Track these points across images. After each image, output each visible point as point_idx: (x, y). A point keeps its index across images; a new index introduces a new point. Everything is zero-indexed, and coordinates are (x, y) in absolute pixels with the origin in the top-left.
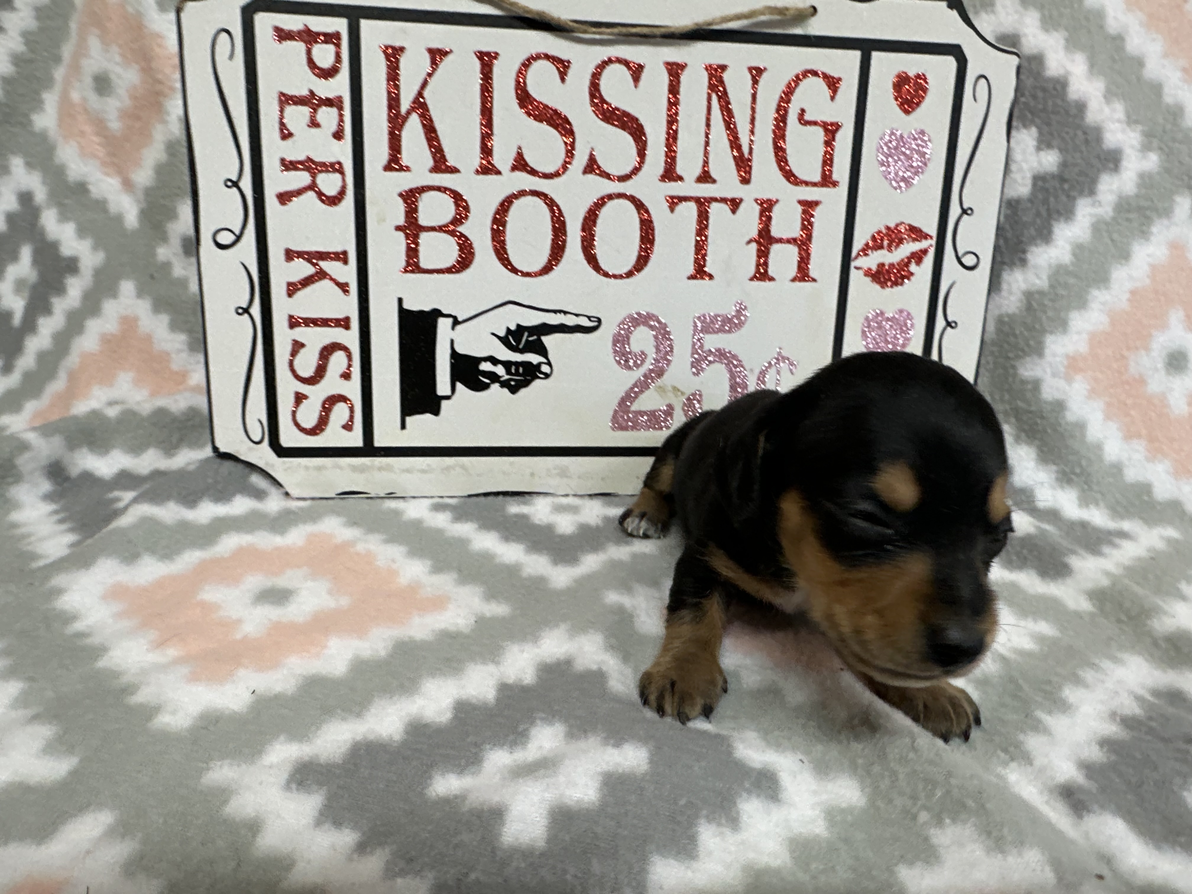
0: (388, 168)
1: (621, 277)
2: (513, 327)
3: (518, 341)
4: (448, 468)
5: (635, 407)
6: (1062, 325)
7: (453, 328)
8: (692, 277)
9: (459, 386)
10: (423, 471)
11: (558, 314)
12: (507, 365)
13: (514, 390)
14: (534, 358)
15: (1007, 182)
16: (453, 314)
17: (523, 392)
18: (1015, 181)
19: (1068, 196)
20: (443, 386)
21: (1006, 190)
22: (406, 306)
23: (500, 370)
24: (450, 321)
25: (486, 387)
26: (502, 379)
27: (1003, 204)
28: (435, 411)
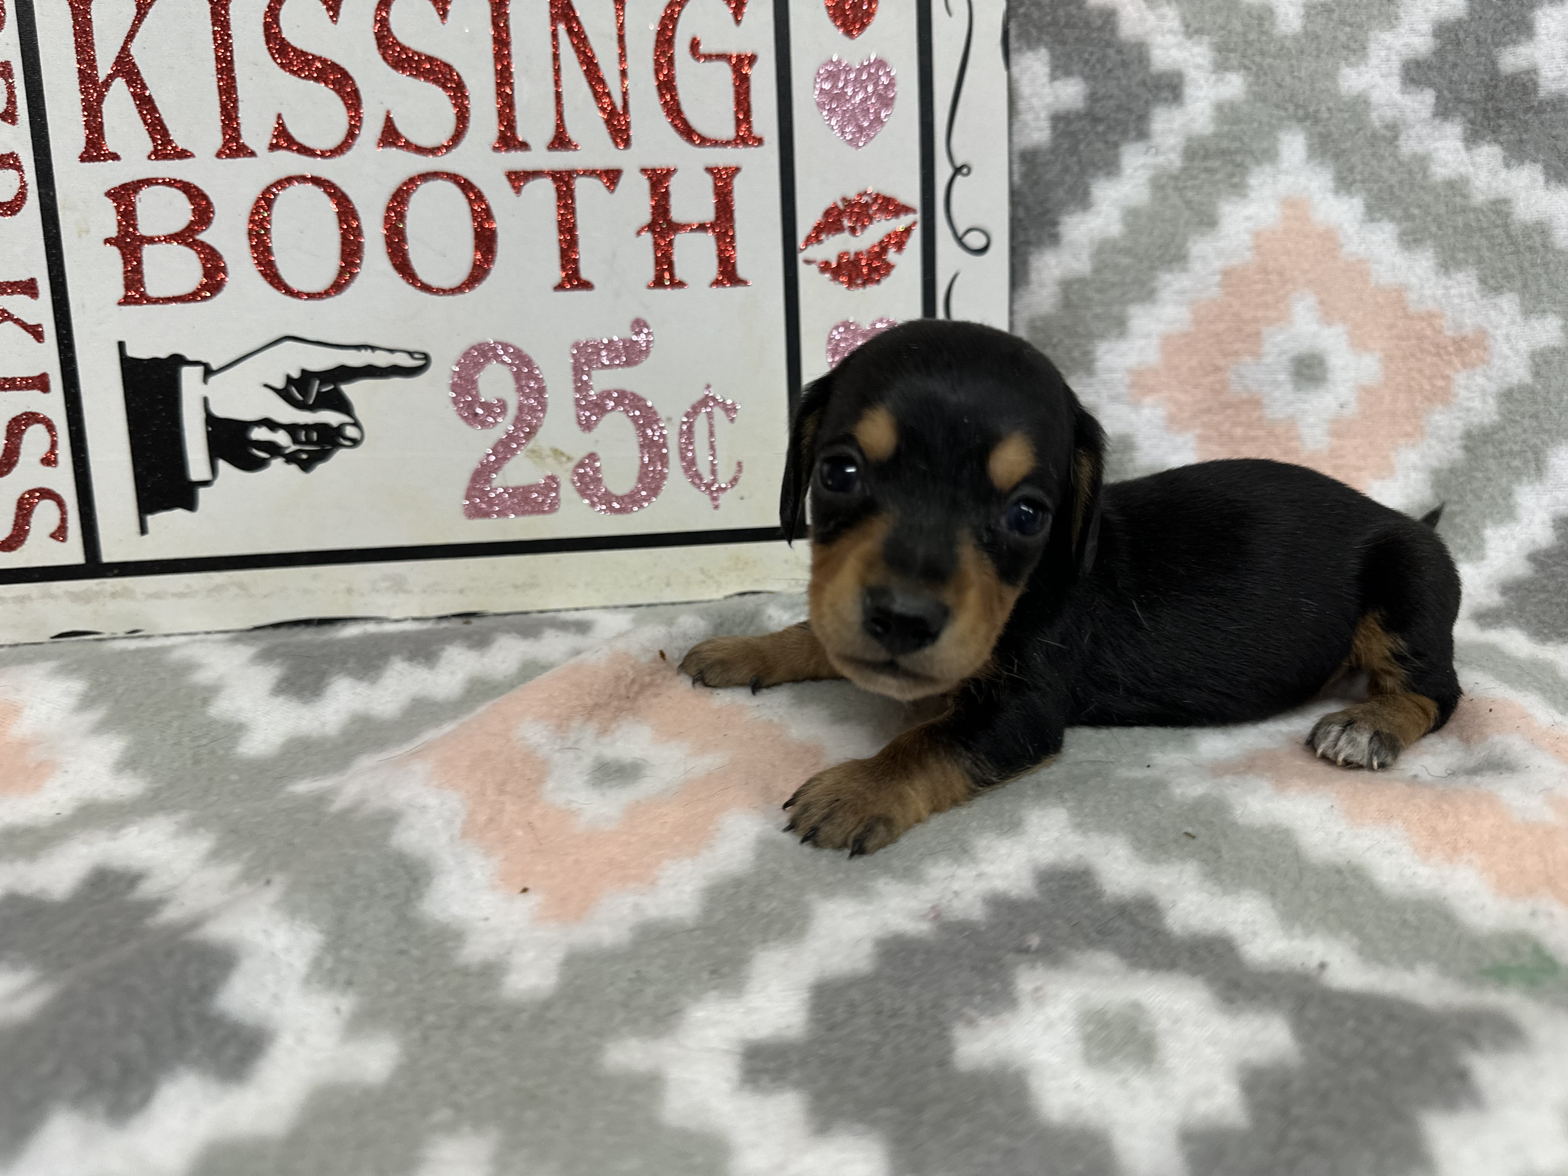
0: (87, 157)
1: (449, 292)
2: (296, 374)
3: (306, 394)
4: (220, 589)
5: (498, 482)
6: (1120, 327)
7: (205, 381)
8: (560, 287)
9: (222, 465)
10: (181, 595)
11: (363, 351)
12: (292, 429)
13: (306, 466)
14: (332, 418)
15: (1016, 127)
16: (204, 360)
17: (321, 468)
18: (1026, 124)
19: (1106, 142)
20: (197, 464)
21: (1016, 139)
22: (132, 352)
23: (282, 438)
24: (200, 369)
25: (261, 464)
26: (287, 451)
27: (1016, 159)
28: (190, 504)
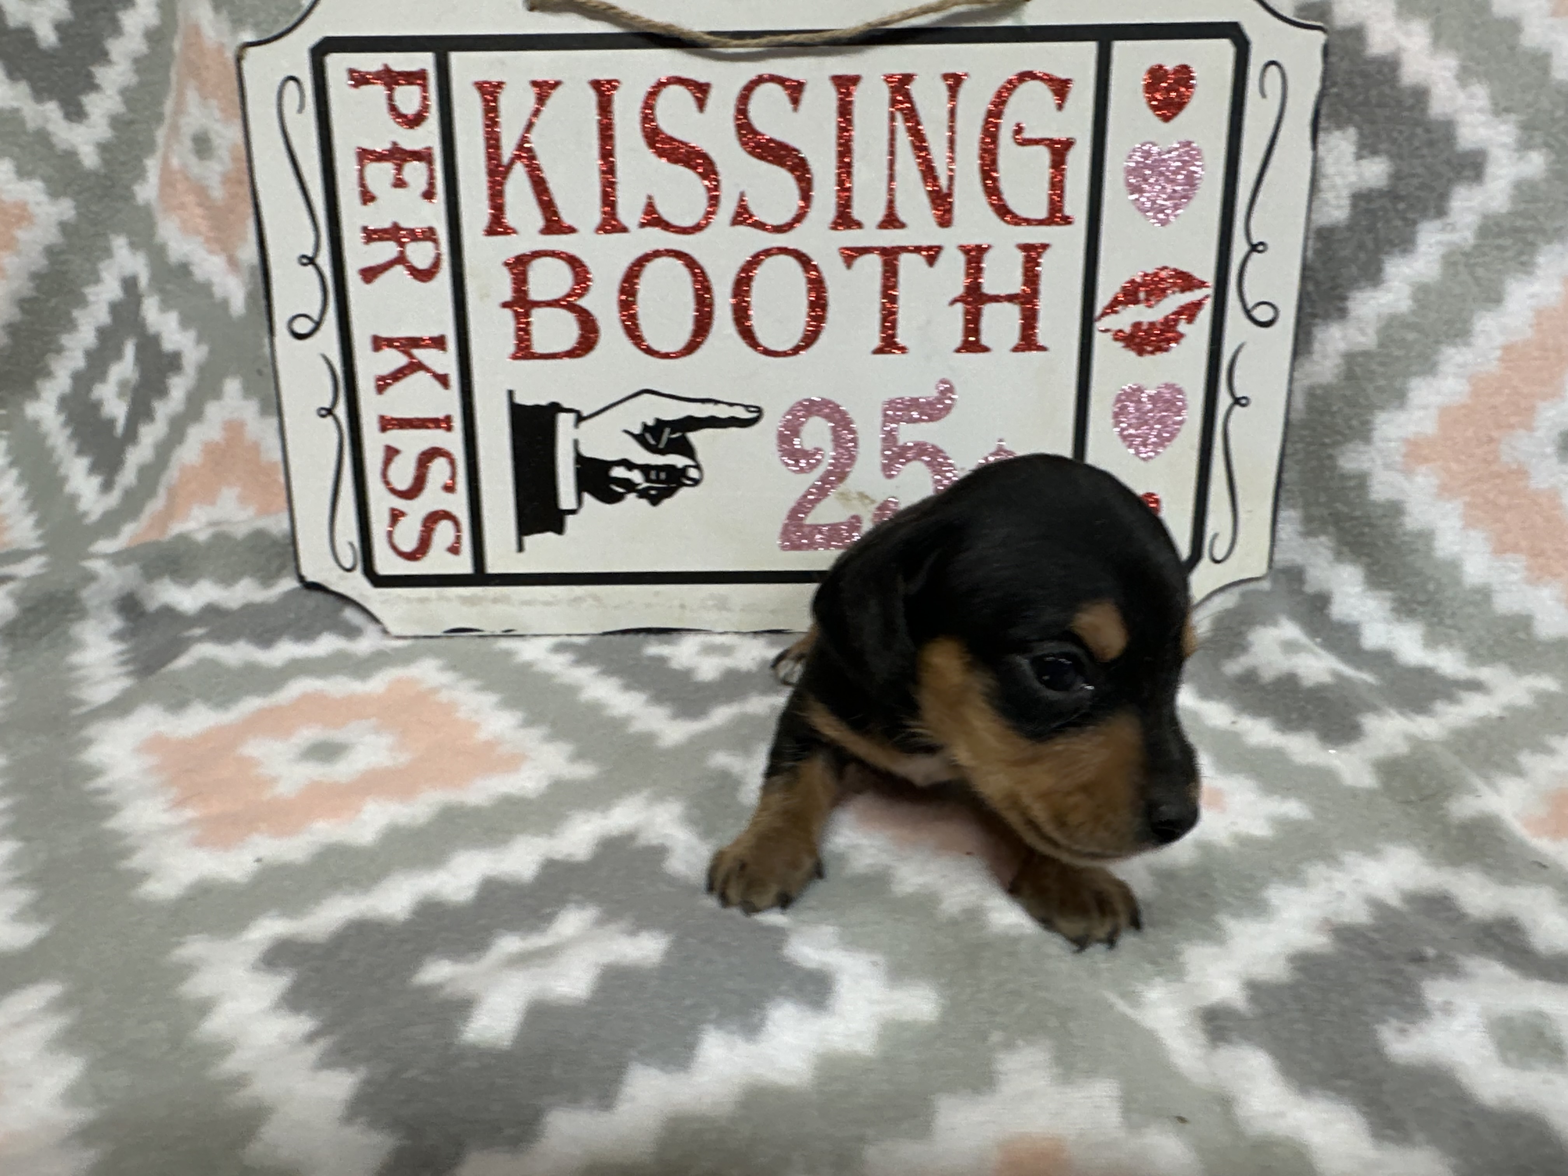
0: (491, 231)
1: (784, 354)
2: (651, 423)
3: (658, 439)
4: (577, 600)
5: (810, 520)
6: (1399, 398)
7: (577, 426)
8: (879, 351)
9: (587, 497)
10: (548, 604)
11: (708, 403)
12: (645, 469)
13: (655, 501)
14: (678, 461)
15: (1316, 204)
16: (577, 408)
17: (666, 503)
18: (1326, 202)
19: (1405, 219)
20: (567, 496)
21: (1314, 216)
22: (519, 400)
23: (636, 476)
24: (571, 417)
25: (618, 498)
26: (640, 487)
27: (1312, 235)
28: (559, 529)
